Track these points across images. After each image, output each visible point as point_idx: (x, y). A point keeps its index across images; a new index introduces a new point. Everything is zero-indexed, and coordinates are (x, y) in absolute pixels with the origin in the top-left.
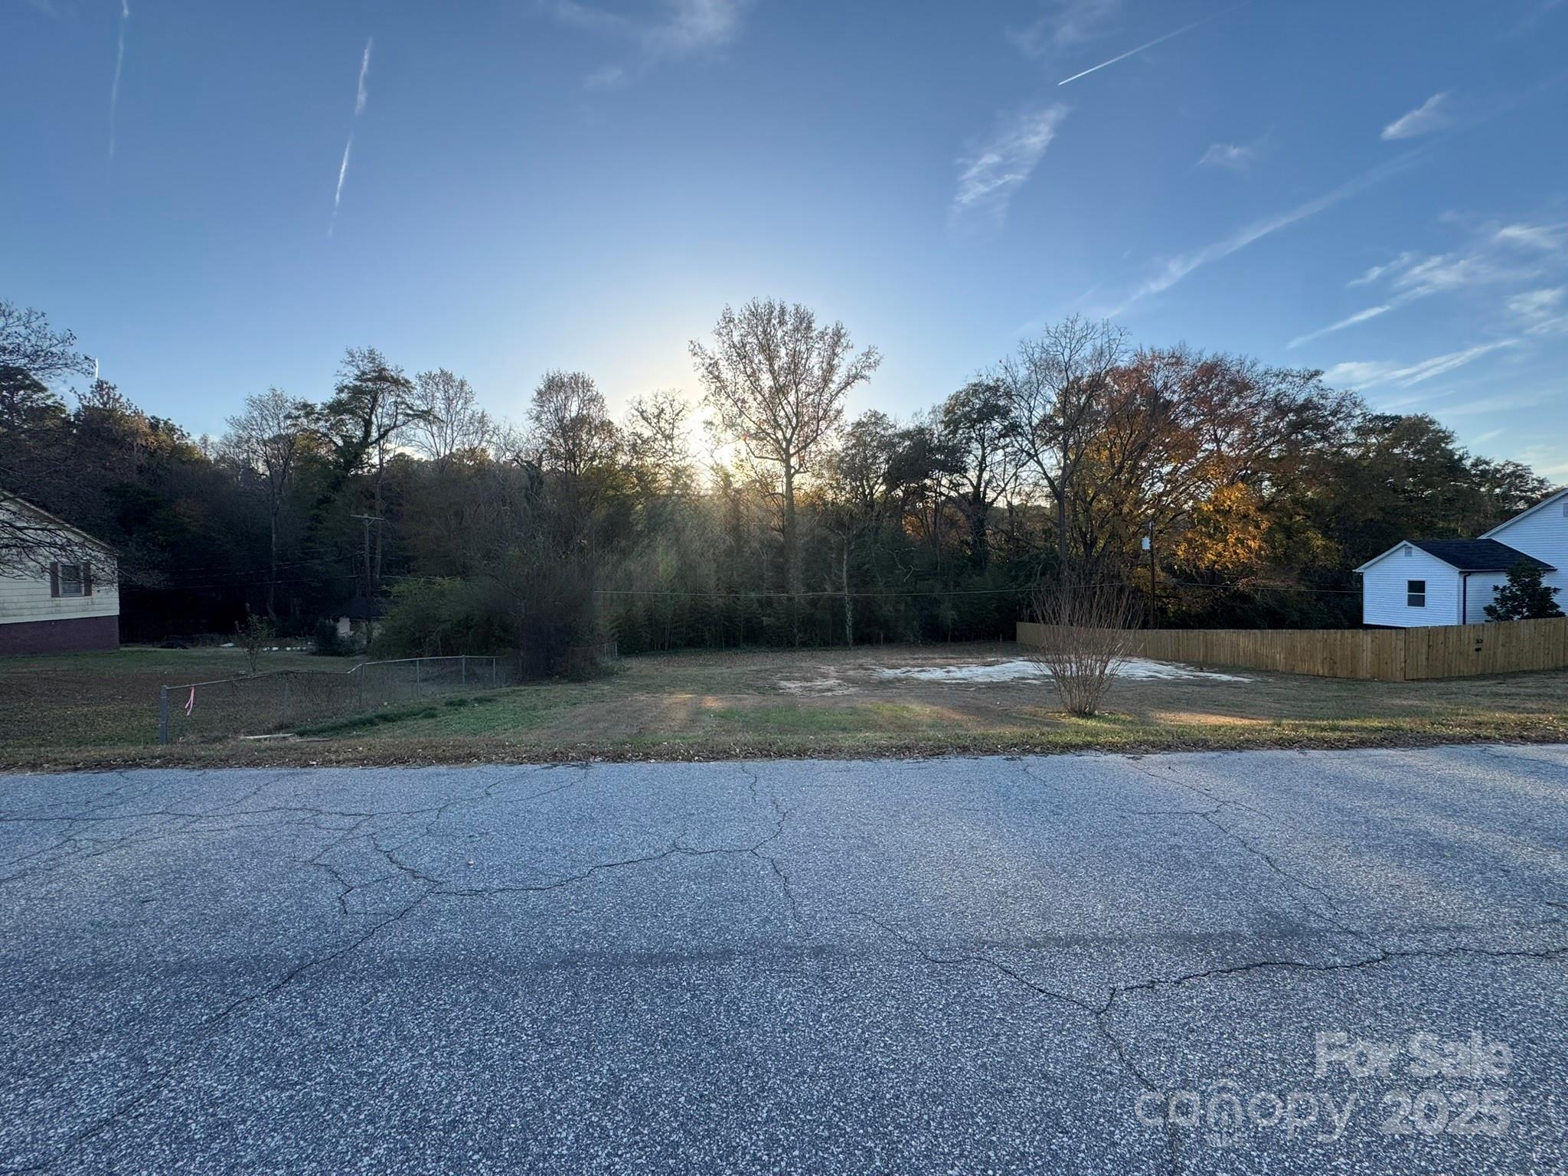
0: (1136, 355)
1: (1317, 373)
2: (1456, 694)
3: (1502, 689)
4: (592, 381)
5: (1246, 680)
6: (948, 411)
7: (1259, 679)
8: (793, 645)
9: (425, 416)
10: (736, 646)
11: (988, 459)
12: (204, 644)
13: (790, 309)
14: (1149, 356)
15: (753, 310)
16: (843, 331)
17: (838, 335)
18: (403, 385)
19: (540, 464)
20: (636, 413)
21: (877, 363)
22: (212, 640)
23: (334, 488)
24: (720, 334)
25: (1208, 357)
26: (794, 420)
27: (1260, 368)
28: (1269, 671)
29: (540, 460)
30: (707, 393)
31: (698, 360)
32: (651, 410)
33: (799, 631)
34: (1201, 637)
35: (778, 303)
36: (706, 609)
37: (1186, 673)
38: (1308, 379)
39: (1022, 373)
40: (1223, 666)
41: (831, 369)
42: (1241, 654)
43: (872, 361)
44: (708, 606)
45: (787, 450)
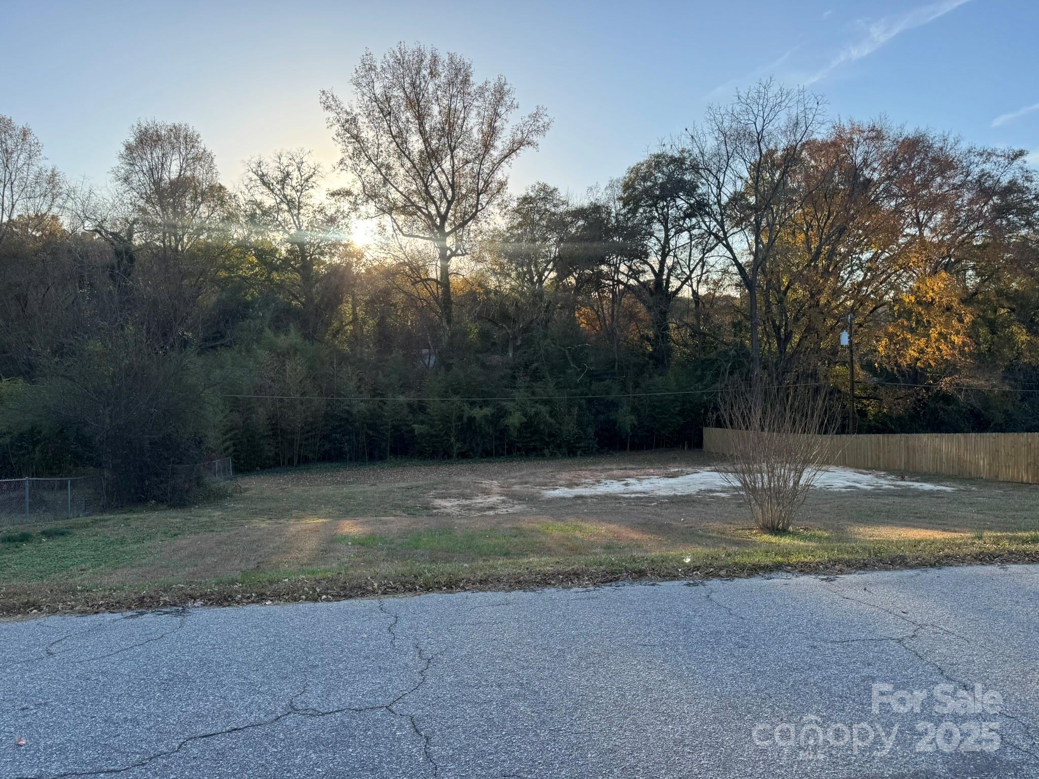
0: (834, 127)
1: (1021, 153)
4: (198, 136)
5: (949, 489)
6: (627, 186)
7: (962, 488)
8: (450, 457)
10: (382, 458)
11: (672, 242)
13: (444, 57)
14: (848, 128)
15: (399, 57)
16: (506, 88)
17: (500, 93)
19: (131, 237)
20: (255, 177)
21: (546, 127)
24: (358, 84)
25: (909, 132)
26: (450, 193)
27: (964, 146)
28: (972, 479)
29: (130, 233)
30: (342, 156)
31: (332, 115)
33: (457, 440)
34: (903, 443)
35: (429, 49)
36: (345, 416)
37: (887, 482)
38: (1013, 159)
39: (710, 144)
40: (925, 474)
41: (491, 133)
42: (944, 461)
43: (540, 124)
44: (348, 412)
45: (441, 228)
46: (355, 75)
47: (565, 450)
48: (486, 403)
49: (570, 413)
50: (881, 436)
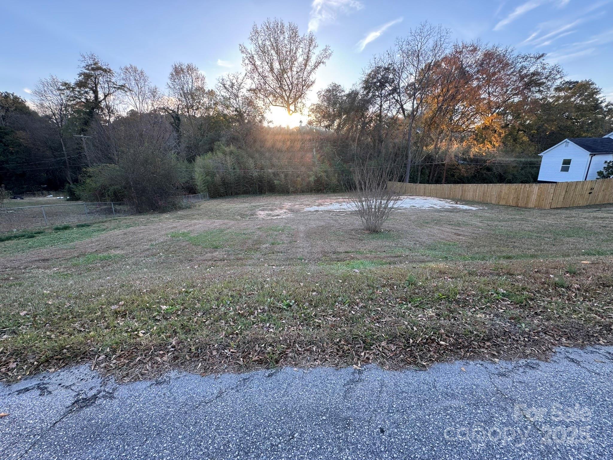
0: (454, 46)
1: (542, 56)
2: (575, 217)
3: (600, 214)
4: (197, 68)
5: (474, 209)
6: (366, 82)
7: (481, 208)
8: (289, 193)
9: (122, 87)
10: (265, 193)
12: (39, 196)
13: (286, 25)
14: (461, 45)
15: (267, 25)
16: (313, 38)
17: (311, 40)
18: (109, 72)
19: (178, 111)
20: (222, 86)
21: (330, 55)
22: (43, 194)
23: (86, 124)
24: (252, 40)
25: (490, 47)
26: (290, 86)
28: (487, 204)
29: (178, 109)
31: (245, 55)
32: (228, 83)
33: (291, 187)
34: (461, 188)
35: (280, 21)
36: (250, 177)
37: (449, 205)
38: (538, 59)
40: (468, 201)
41: (307, 60)
43: (328, 54)
44: (251, 176)
45: (288, 102)
46: (251, 36)
47: (332, 190)
49: (334, 176)
50: (452, 185)
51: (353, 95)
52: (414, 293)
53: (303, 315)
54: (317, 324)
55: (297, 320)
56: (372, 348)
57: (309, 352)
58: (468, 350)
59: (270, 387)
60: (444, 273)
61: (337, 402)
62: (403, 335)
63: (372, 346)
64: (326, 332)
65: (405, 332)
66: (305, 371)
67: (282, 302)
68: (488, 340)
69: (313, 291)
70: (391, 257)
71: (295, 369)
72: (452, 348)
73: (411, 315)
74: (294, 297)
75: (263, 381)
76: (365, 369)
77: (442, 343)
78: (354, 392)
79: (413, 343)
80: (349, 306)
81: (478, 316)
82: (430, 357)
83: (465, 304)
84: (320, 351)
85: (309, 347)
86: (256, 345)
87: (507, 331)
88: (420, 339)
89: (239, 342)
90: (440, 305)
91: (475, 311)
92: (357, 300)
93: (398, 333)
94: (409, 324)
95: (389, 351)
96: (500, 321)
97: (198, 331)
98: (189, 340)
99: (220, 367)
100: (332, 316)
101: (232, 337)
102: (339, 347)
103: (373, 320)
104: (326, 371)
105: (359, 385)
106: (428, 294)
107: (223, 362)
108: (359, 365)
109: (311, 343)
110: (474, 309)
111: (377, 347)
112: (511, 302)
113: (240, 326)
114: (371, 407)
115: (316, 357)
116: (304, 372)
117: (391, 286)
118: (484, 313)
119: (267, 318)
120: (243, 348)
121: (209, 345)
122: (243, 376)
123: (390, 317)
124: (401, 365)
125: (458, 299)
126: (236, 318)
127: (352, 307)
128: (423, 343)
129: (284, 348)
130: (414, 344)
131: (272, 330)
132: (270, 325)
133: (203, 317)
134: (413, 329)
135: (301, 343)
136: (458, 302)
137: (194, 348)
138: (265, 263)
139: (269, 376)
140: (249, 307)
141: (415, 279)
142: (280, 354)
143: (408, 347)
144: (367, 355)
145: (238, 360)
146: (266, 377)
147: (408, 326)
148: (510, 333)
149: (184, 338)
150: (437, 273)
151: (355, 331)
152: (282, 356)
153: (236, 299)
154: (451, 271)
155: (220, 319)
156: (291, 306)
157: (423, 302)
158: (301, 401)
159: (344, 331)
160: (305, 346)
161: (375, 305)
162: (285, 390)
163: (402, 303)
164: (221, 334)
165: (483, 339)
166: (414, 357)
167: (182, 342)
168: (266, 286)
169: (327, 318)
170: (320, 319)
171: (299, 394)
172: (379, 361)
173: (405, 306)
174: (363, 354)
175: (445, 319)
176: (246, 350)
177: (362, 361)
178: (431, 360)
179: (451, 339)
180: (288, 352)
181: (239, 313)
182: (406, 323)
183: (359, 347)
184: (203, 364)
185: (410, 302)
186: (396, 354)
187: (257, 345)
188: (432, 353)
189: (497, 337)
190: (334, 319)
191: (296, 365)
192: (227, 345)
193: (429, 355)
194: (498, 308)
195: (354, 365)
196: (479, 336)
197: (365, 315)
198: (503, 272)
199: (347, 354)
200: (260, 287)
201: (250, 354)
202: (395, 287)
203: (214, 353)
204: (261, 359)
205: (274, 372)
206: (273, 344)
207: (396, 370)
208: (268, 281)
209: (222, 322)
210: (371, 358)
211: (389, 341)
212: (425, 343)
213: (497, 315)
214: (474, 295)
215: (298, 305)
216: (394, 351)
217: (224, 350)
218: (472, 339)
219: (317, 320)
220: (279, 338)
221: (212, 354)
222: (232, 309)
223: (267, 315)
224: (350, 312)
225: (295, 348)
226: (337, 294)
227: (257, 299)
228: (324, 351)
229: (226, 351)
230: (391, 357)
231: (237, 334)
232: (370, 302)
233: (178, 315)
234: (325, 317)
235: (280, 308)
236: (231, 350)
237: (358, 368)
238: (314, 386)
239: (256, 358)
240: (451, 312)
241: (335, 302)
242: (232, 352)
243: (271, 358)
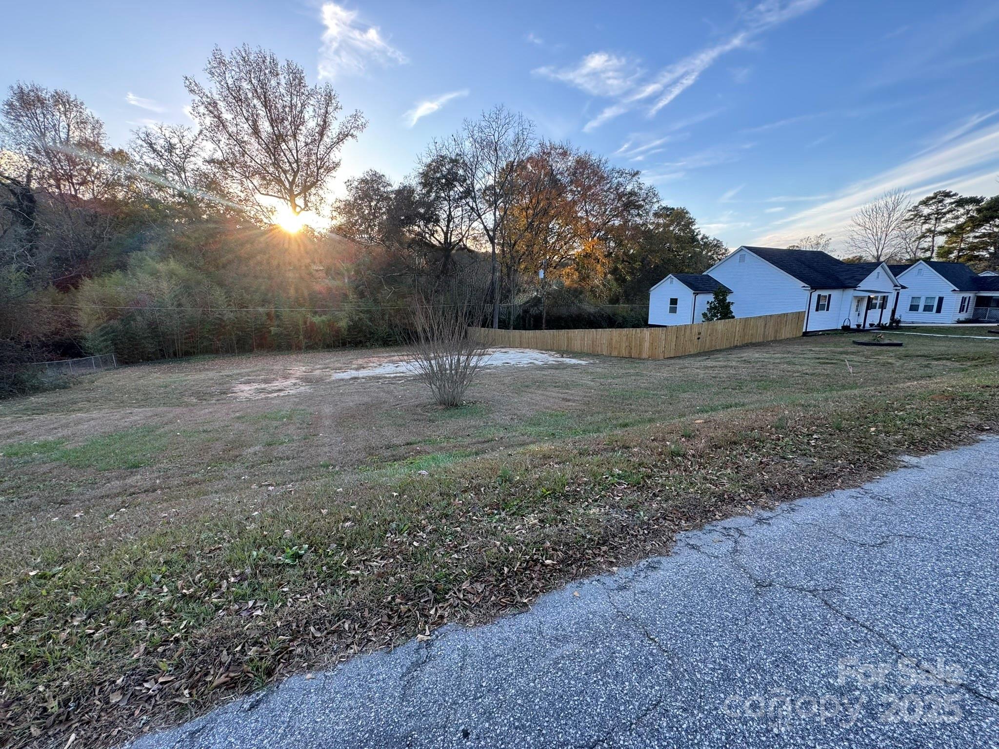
0: (540, 144)
1: (637, 173)
5: (583, 363)
6: (425, 175)
7: (592, 362)
10: (251, 351)
11: (453, 214)
13: (282, 63)
14: (548, 144)
15: (244, 55)
16: (333, 94)
17: (329, 98)
20: (145, 145)
21: (364, 126)
24: (212, 73)
25: (581, 153)
26: (295, 165)
27: (610, 166)
28: (598, 355)
31: (197, 98)
32: (160, 144)
33: (305, 338)
34: (566, 335)
35: (269, 54)
36: (218, 322)
37: (553, 359)
39: (468, 147)
40: (576, 353)
41: (324, 127)
43: (360, 123)
44: (220, 319)
45: (291, 191)
46: (209, 66)
47: (380, 342)
48: (325, 313)
49: (383, 319)
50: (556, 331)
51: (405, 193)
52: (510, 495)
53: (324, 568)
54: (352, 579)
55: (313, 580)
56: (447, 597)
57: (336, 635)
58: (581, 564)
59: (253, 731)
60: (550, 457)
61: (389, 711)
62: (493, 563)
63: (447, 593)
64: (368, 590)
65: (497, 558)
66: (329, 674)
67: (284, 552)
68: (603, 544)
69: (347, 519)
70: (479, 443)
71: (309, 676)
72: (561, 566)
73: (505, 529)
74: (309, 538)
75: (237, 723)
76: (437, 637)
77: (548, 562)
78: (419, 683)
79: (508, 572)
80: (409, 534)
81: (592, 512)
82: (533, 588)
83: (574, 497)
84: (357, 627)
85: (337, 625)
86: (222, 651)
87: (624, 526)
88: (519, 563)
89: (179, 657)
90: (544, 506)
91: (587, 506)
92: (423, 522)
93: (487, 562)
94: (501, 544)
95: (474, 594)
96: (617, 513)
97: (69, 659)
98: (41, 688)
99: (130, 725)
100: (379, 558)
101: (164, 651)
102: (392, 610)
103: (448, 550)
104: (368, 661)
105: (428, 668)
106: (529, 492)
107: (137, 712)
108: (428, 633)
109: (339, 616)
110: (587, 503)
111: (455, 593)
112: (628, 485)
113: (185, 622)
114: (447, 699)
115: (349, 641)
116: (326, 677)
117: (477, 489)
118: (599, 506)
119: (249, 591)
120: (192, 666)
121: (100, 684)
122: (189, 727)
123: (474, 539)
124: (492, 612)
125: (567, 492)
126: (175, 606)
127: (415, 535)
128: (523, 569)
129: (284, 641)
130: (510, 574)
131: (259, 612)
132: (255, 603)
133: (85, 625)
134: (508, 550)
135: (319, 624)
136: (566, 497)
137: (55, 703)
138: (251, 483)
139: (252, 707)
140: (207, 576)
141: (510, 472)
142: (277, 655)
143: (502, 581)
144: (440, 612)
145: (178, 696)
146: (245, 711)
147: (501, 548)
148: (628, 527)
149: (27, 686)
150: (541, 459)
151: (419, 576)
152: (282, 658)
153: (177, 568)
154: (558, 453)
155: (135, 619)
156: (301, 557)
157: (521, 506)
158: (321, 734)
159: (400, 580)
160: (328, 625)
161: (452, 523)
162: (286, 724)
163: (493, 513)
164: (135, 651)
165: (598, 543)
166: (511, 594)
167: (20, 699)
168: (250, 527)
169: (371, 563)
170: (358, 569)
171: (317, 722)
172: (459, 616)
173: (497, 517)
174: (432, 612)
175: (551, 526)
176: (198, 669)
177: (432, 624)
178: (534, 592)
179: (559, 553)
180: (293, 646)
181: (184, 595)
182: (498, 543)
183: (425, 602)
184: (83, 732)
185: (504, 510)
186: (484, 598)
187: (225, 652)
188: (535, 582)
189: (614, 536)
190: (383, 562)
191: (310, 667)
192: (149, 671)
193: (531, 585)
194: (614, 496)
195: (419, 636)
196: (593, 541)
197: (436, 544)
198: (618, 446)
199: (406, 620)
200: (236, 532)
201: (206, 675)
202: (482, 489)
203: (115, 698)
204: (232, 678)
205: (264, 696)
206: (261, 640)
207: (485, 624)
208: (254, 519)
209: (140, 624)
210: (446, 614)
211: (473, 578)
212: (525, 569)
213: (612, 506)
214: (586, 483)
215: (316, 551)
216: (482, 592)
217: (140, 685)
218: (585, 546)
219: (352, 572)
220: (275, 625)
221: (108, 703)
222: (166, 590)
223: (249, 585)
224: (411, 544)
225: (308, 634)
226: (389, 519)
227: (228, 558)
228: (364, 626)
229: (146, 685)
230: (477, 605)
231: (177, 640)
232: (444, 521)
233: (13, 637)
234: (367, 563)
235: (278, 565)
236: (161, 680)
237: (425, 638)
238: (346, 696)
239: (223, 679)
240: (559, 513)
241: (386, 532)
242: (162, 683)
243: (257, 670)
